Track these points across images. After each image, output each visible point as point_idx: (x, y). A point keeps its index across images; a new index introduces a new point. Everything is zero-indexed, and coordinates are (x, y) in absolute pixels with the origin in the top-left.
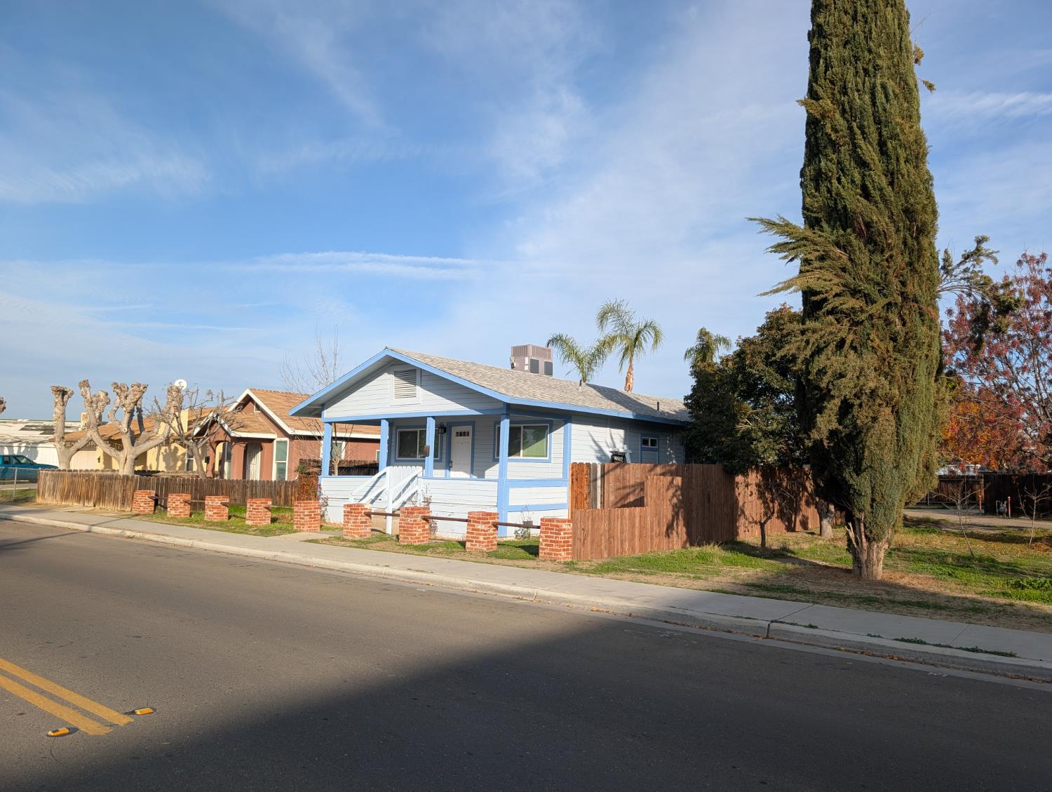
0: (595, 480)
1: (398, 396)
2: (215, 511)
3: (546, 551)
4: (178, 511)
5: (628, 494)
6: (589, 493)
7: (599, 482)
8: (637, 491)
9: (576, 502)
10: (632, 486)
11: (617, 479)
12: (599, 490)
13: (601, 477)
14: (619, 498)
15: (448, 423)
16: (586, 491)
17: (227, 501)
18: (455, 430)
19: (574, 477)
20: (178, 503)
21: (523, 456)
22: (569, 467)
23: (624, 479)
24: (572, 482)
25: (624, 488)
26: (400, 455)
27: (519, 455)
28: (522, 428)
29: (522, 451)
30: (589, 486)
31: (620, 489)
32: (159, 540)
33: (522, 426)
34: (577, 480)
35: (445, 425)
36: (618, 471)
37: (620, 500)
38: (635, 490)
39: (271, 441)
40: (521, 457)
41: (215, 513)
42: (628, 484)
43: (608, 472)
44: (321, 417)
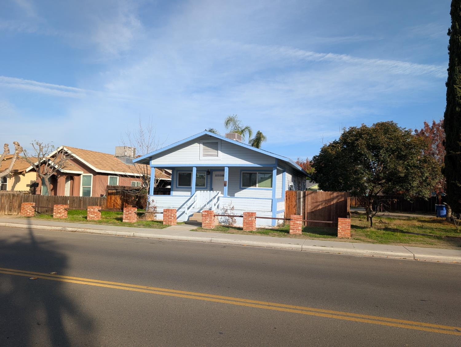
0: (300, 198)
1: (205, 155)
2: (96, 214)
3: (342, 234)
4: (62, 215)
5: (319, 205)
6: (296, 205)
7: (302, 200)
8: (323, 204)
9: (289, 209)
10: (321, 201)
11: (313, 198)
12: (302, 204)
13: (303, 197)
14: (313, 207)
15: (211, 170)
16: (294, 203)
17: (100, 209)
18: (214, 173)
19: (288, 197)
20: (62, 210)
21: (258, 187)
22: (285, 193)
23: (316, 198)
24: (286, 199)
25: (317, 202)
26: (179, 185)
27: (256, 186)
28: (257, 173)
29: (257, 185)
30: (296, 201)
31: (314, 203)
32: (101, 233)
33: (257, 172)
34: (289, 198)
35: (209, 171)
36: (313, 195)
37: (314, 208)
38: (322, 204)
39: (79, 175)
40: (257, 187)
41: (95, 216)
42: (318, 201)
43: (308, 195)
44: (149, 164)
